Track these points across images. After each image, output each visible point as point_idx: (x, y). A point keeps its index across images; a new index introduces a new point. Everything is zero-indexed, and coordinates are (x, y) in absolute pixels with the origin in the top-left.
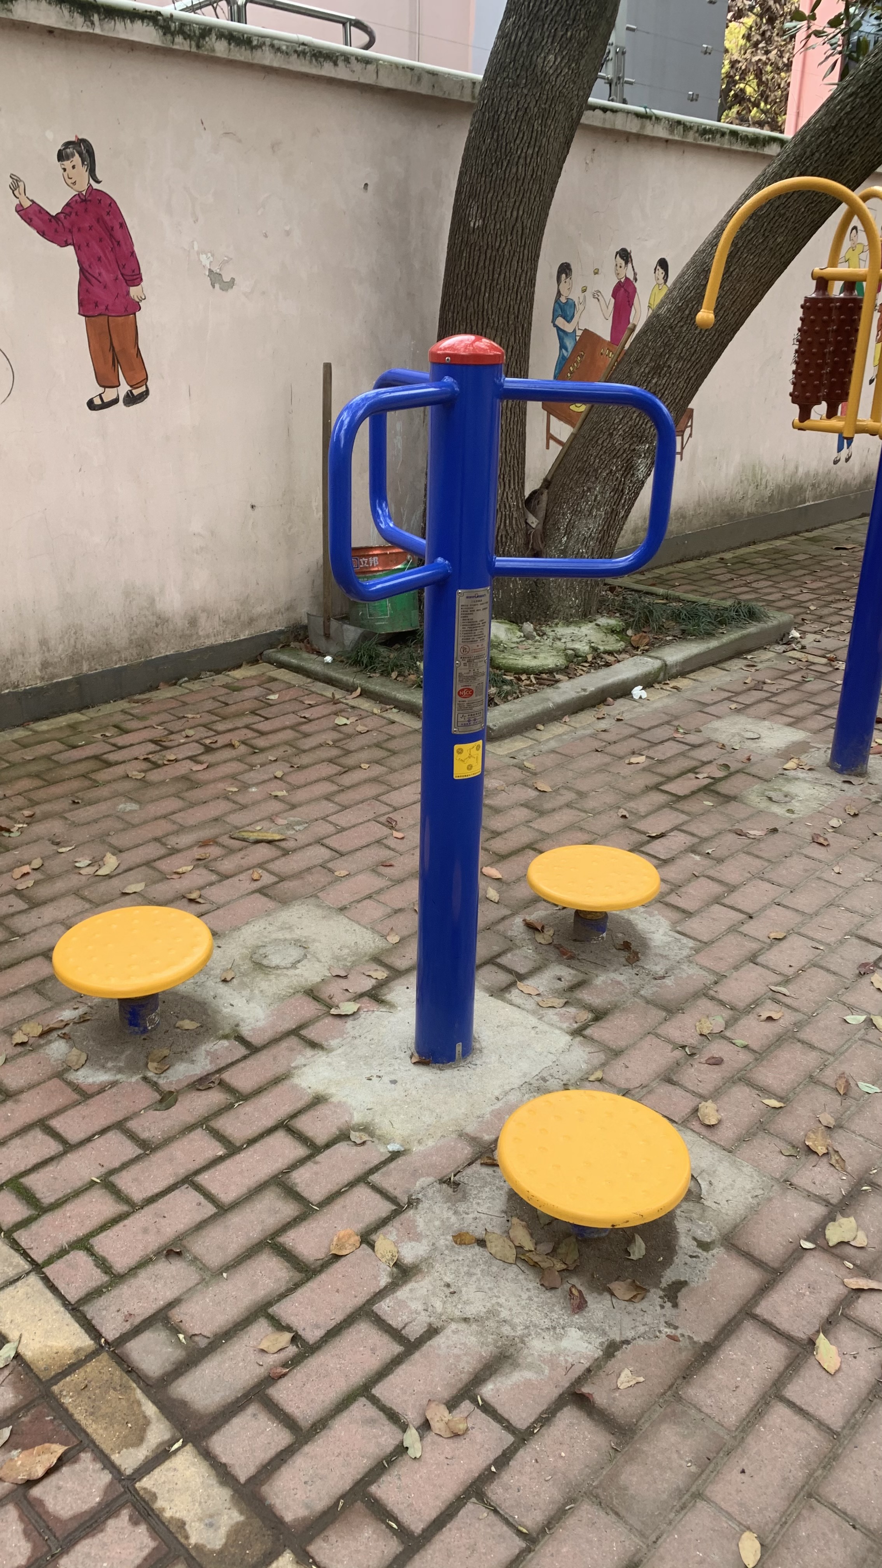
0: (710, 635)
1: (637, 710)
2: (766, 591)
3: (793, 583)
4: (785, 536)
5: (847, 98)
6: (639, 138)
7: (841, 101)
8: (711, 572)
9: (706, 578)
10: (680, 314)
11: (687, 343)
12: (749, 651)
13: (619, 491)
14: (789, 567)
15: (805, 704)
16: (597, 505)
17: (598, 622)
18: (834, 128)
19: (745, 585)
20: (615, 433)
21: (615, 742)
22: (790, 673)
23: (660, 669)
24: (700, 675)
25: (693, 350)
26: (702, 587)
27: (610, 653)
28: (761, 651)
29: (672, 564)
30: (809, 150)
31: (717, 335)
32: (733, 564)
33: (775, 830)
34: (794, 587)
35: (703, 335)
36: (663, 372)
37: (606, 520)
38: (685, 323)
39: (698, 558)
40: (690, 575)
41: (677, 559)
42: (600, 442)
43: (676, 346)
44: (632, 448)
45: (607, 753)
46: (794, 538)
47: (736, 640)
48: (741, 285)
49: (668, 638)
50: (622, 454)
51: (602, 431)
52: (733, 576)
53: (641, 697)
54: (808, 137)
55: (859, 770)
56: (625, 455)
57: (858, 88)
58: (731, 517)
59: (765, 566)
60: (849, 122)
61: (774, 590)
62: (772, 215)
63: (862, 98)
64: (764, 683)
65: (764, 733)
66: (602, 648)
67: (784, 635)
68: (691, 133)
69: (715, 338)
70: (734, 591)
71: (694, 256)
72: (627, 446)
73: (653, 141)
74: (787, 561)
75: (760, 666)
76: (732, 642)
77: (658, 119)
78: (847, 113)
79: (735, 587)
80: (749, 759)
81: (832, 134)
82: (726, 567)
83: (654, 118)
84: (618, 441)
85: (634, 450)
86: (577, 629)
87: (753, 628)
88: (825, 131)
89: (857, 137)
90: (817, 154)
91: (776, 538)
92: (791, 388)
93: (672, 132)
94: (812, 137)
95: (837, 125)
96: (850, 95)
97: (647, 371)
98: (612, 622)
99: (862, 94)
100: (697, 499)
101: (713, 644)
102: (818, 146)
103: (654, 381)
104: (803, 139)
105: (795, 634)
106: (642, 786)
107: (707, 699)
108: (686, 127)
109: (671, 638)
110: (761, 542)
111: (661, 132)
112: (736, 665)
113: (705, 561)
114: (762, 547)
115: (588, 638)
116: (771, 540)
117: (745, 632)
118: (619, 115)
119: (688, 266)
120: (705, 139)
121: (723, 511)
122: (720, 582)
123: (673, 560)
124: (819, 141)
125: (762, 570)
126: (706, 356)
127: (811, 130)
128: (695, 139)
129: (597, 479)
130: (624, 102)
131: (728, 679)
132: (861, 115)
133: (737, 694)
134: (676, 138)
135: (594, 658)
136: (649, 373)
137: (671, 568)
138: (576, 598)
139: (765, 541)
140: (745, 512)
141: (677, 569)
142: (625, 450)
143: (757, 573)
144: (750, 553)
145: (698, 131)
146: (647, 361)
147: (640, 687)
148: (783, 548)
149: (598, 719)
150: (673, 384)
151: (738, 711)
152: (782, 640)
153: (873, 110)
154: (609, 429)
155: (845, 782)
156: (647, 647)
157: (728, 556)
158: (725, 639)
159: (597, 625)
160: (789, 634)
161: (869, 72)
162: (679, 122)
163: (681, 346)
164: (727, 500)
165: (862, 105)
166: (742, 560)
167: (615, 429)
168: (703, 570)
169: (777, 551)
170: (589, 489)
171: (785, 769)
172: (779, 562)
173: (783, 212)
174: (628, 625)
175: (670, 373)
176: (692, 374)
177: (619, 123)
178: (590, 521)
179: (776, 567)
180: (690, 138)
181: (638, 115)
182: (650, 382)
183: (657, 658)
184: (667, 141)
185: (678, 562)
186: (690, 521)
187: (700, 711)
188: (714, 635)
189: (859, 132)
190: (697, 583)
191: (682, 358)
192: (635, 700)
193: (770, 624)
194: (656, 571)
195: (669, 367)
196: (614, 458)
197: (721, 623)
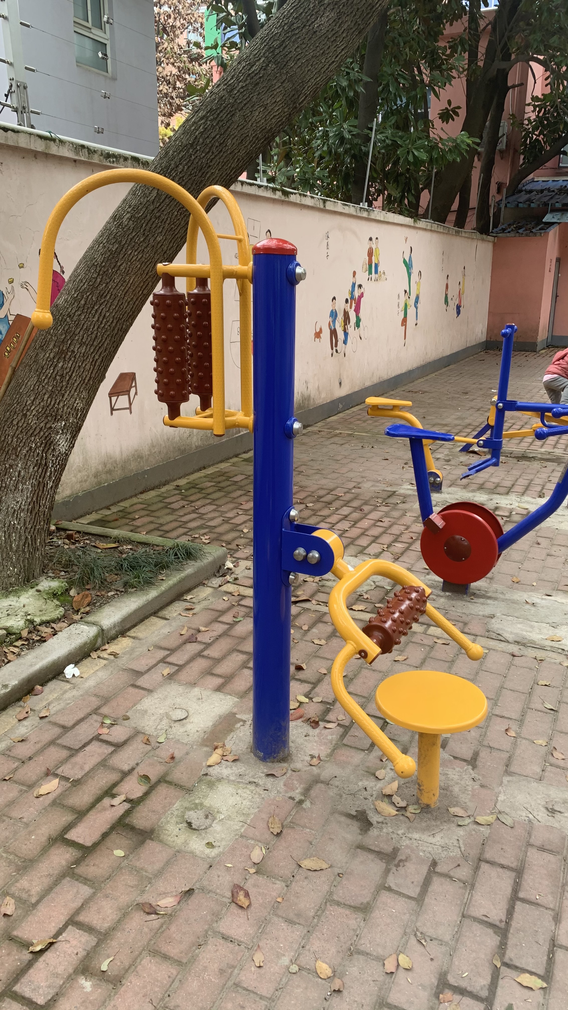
0: (149, 583)
1: (68, 695)
2: (209, 516)
3: (231, 506)
4: (228, 459)
5: (199, 121)
6: (46, 156)
7: (194, 122)
8: (167, 500)
9: (162, 508)
10: (76, 304)
11: (87, 329)
12: (189, 591)
13: (42, 465)
14: (230, 488)
15: (235, 654)
16: (21, 479)
17: (40, 587)
18: (192, 145)
19: (193, 512)
20: (28, 413)
21: (30, 758)
22: (223, 612)
23: (96, 637)
24: (140, 631)
25: (94, 336)
26: (158, 517)
27: (46, 623)
28: (201, 587)
29: (135, 495)
30: (173, 162)
31: (115, 321)
32: (186, 490)
33: (190, 892)
34: (232, 509)
35: (101, 323)
36: (68, 357)
37: (33, 492)
38: (83, 312)
39: (158, 487)
40: (149, 505)
41: (141, 490)
42: (15, 423)
43: (77, 332)
44: (48, 426)
45: (16, 782)
46: (235, 460)
47: (175, 585)
48: (130, 277)
49: (110, 594)
50: (39, 433)
51: (15, 413)
52: (185, 503)
53: (74, 675)
54: (171, 152)
55: (281, 755)
56: (42, 433)
57: (207, 112)
58: (182, 452)
59: (211, 490)
60: (204, 140)
61: (217, 514)
62: (148, 217)
63: (211, 120)
64: (199, 631)
65: (193, 706)
66: (38, 620)
67: (220, 567)
68: (96, 156)
69: (114, 324)
70: (184, 519)
71: (86, 252)
72: (42, 424)
73: (62, 159)
74: (229, 483)
75: (198, 608)
76: (171, 588)
77: (61, 141)
78: (202, 133)
79: (185, 514)
80: (173, 758)
81: (191, 150)
82: (180, 494)
83: (57, 141)
84: (33, 422)
85: (51, 427)
86: (15, 599)
87: (190, 568)
88: (185, 147)
89: (213, 153)
90: (181, 167)
91: (222, 461)
92: (155, 387)
93: (77, 153)
94: (174, 152)
95: (194, 142)
96: (202, 118)
97: (52, 356)
98: (55, 584)
99: (212, 117)
100: (150, 442)
101: (153, 593)
102: (181, 159)
103: (60, 365)
104: (167, 153)
105: (229, 564)
106: (44, 839)
107: (141, 665)
108: (91, 151)
109: (112, 593)
110: (209, 466)
111: (66, 152)
112: (176, 609)
113: (163, 489)
114: (210, 471)
115: (24, 610)
116: (217, 463)
117: (183, 575)
118: (21, 135)
119: (81, 261)
120: (110, 161)
121: (174, 448)
122: (174, 510)
123: (137, 492)
124: (180, 156)
125: (208, 494)
126: (108, 341)
127: (173, 146)
128: (100, 161)
129: (17, 456)
130: (32, 127)
131: (166, 631)
132: (213, 135)
133: (172, 651)
134: (83, 159)
135: (30, 632)
136: (54, 358)
137: (135, 500)
138: (14, 567)
139: (213, 465)
140: (194, 446)
141: (140, 500)
142: (41, 429)
143: (204, 498)
144: (201, 477)
145: (102, 154)
146: (51, 347)
147: (73, 666)
148: (226, 471)
149: (20, 720)
150: (79, 367)
151: (171, 677)
152: (218, 572)
153: (222, 131)
154: (23, 411)
155: (268, 775)
156: (88, 609)
157: (182, 482)
158: (164, 587)
159: (38, 591)
160: (224, 565)
161: (215, 99)
162: (83, 146)
163: (81, 333)
164: (177, 439)
165: (213, 127)
166: (193, 486)
167: (28, 410)
168: (161, 498)
169: (222, 474)
170: (11, 466)
171: (210, 766)
172: (222, 485)
173: (158, 215)
174: (71, 583)
175: (75, 357)
176: (97, 357)
177: (23, 142)
178: (17, 495)
179: (219, 490)
180: (96, 159)
181: (41, 137)
182: (56, 365)
183: (94, 624)
184: (75, 161)
185: (141, 493)
186: (147, 460)
187: (134, 686)
188: (153, 584)
189: (214, 149)
190: (154, 514)
191: (84, 343)
192: (67, 681)
193: (205, 561)
194: (122, 504)
195: (73, 351)
196: (31, 436)
197: (163, 568)
